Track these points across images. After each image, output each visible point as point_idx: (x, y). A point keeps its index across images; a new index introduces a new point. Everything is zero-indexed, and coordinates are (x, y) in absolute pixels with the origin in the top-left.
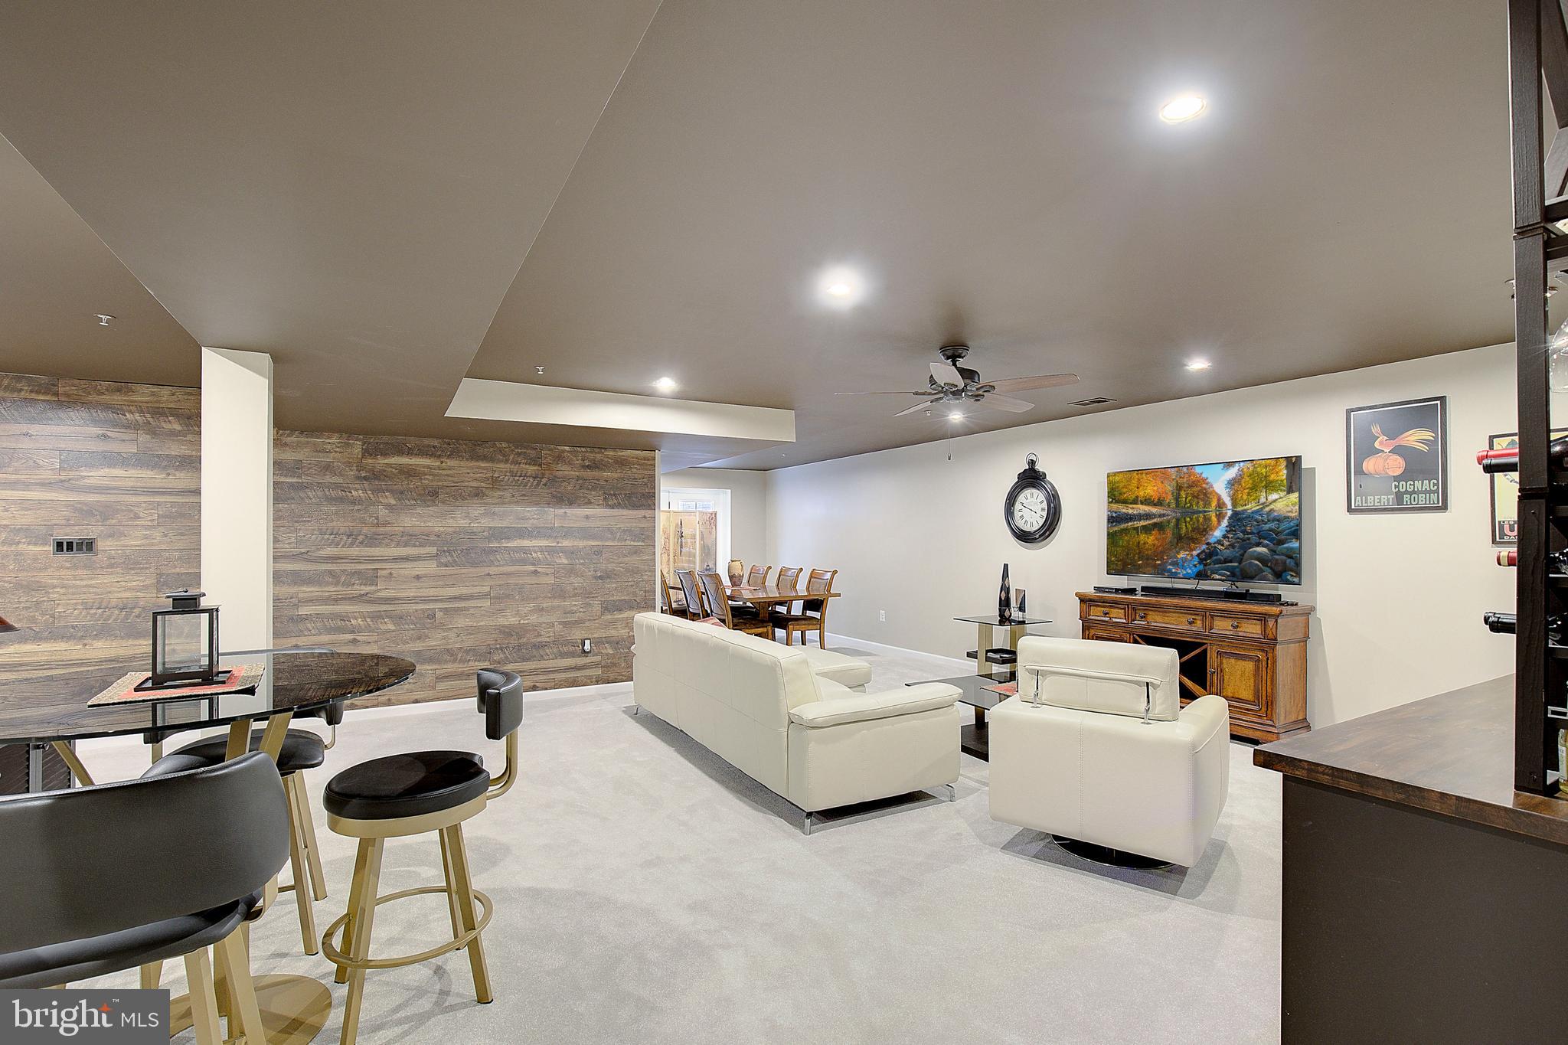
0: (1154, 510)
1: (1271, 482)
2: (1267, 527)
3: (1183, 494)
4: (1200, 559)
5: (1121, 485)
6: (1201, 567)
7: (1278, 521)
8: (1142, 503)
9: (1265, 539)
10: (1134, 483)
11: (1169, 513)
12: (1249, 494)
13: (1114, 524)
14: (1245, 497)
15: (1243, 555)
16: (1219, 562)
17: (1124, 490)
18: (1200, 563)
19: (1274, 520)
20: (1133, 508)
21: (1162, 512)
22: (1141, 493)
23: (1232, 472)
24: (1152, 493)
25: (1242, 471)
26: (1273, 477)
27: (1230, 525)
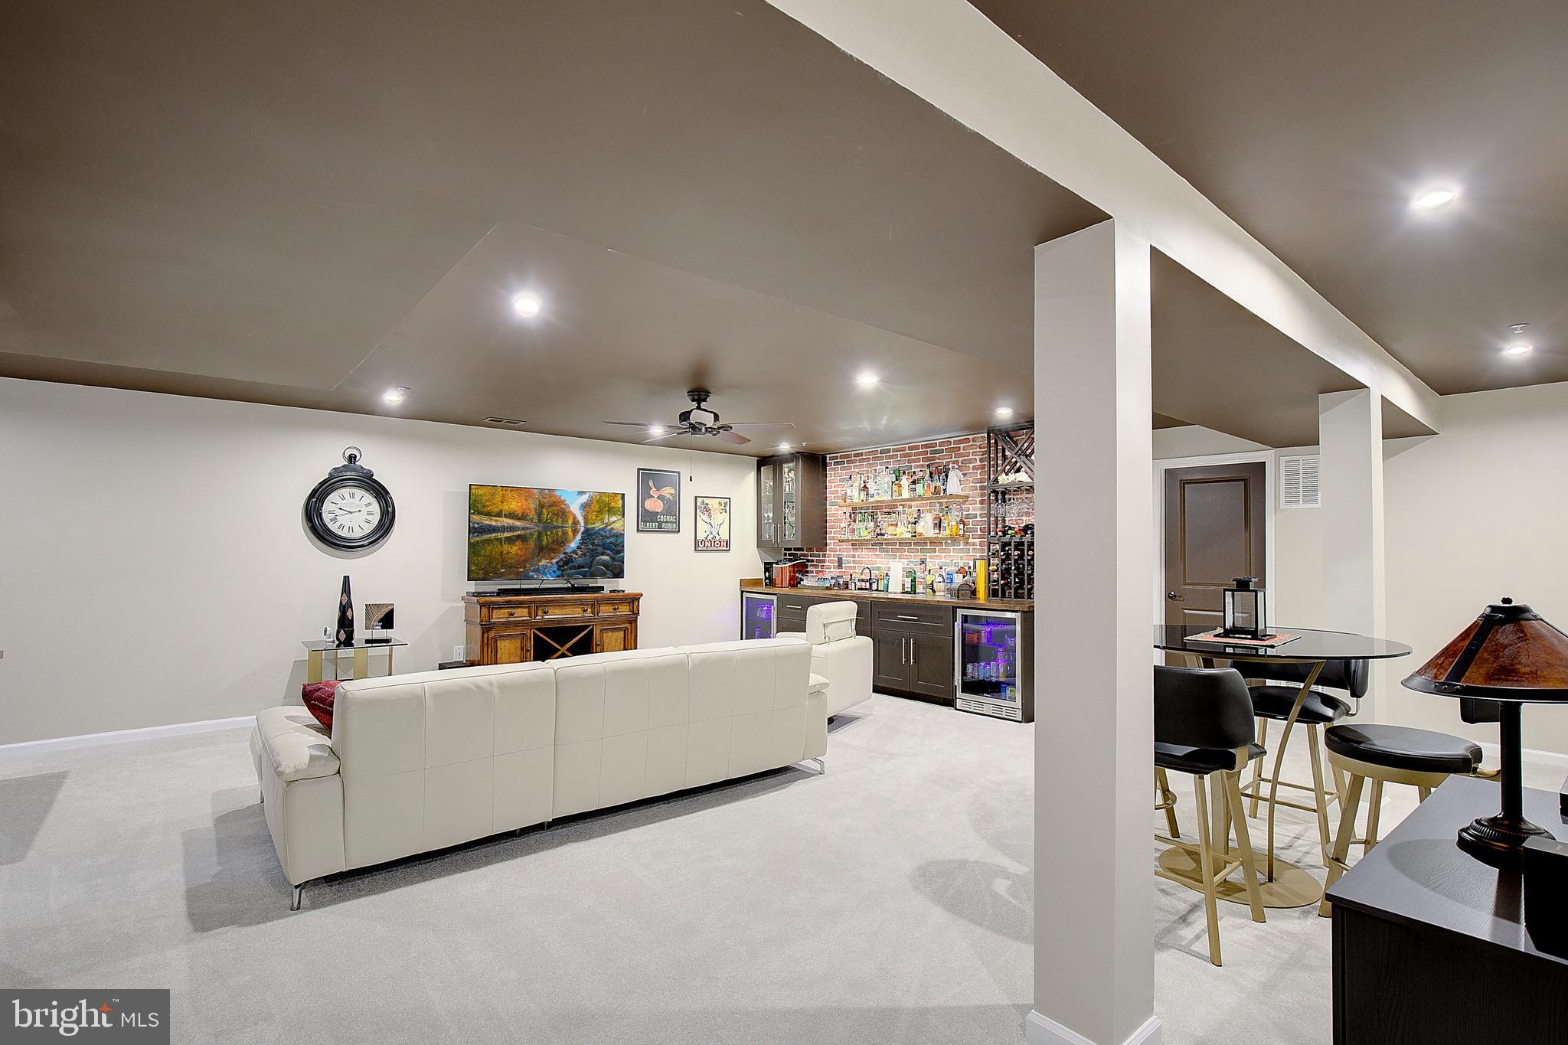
0: (518, 523)
1: (612, 508)
2: (609, 541)
3: (544, 511)
4: (559, 566)
5: (485, 498)
6: (559, 573)
7: (616, 536)
8: (506, 517)
9: (608, 549)
10: (499, 497)
11: (533, 527)
12: (596, 516)
13: (476, 534)
14: (594, 518)
15: (592, 562)
16: (574, 568)
17: (488, 503)
18: (558, 569)
19: (614, 536)
20: (496, 521)
21: (525, 526)
22: (506, 508)
23: (584, 498)
24: (516, 509)
25: (592, 498)
26: (613, 504)
27: (582, 539)
